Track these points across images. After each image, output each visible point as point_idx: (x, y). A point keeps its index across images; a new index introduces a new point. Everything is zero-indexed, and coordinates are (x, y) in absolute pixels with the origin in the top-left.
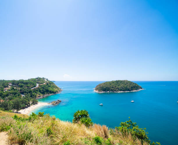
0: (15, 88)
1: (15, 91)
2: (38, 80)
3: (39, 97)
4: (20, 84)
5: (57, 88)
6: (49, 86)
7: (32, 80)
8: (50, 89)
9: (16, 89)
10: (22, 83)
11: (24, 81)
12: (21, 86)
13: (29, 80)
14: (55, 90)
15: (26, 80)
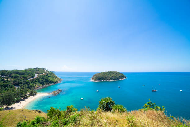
0: (6, 79)
1: (5, 83)
2: (37, 70)
3: (38, 87)
4: (13, 75)
5: (57, 78)
6: (49, 76)
7: (30, 70)
8: (50, 79)
9: (7, 81)
10: (17, 74)
11: (19, 71)
12: (15, 77)
13: (26, 70)
14: (55, 80)
15: (22, 71)
